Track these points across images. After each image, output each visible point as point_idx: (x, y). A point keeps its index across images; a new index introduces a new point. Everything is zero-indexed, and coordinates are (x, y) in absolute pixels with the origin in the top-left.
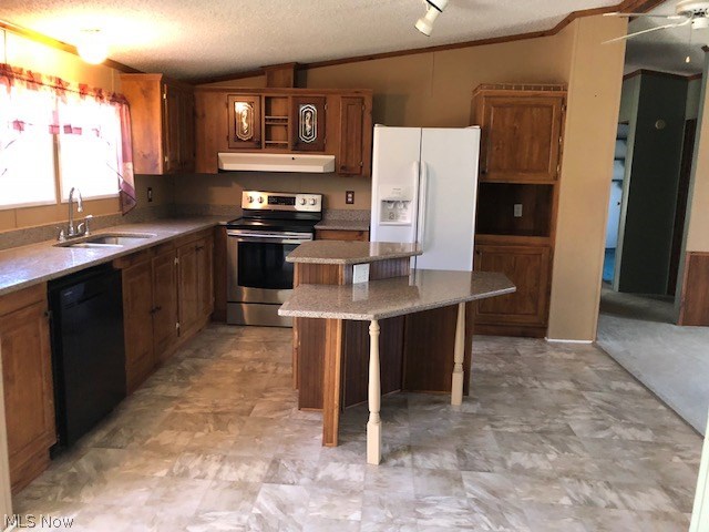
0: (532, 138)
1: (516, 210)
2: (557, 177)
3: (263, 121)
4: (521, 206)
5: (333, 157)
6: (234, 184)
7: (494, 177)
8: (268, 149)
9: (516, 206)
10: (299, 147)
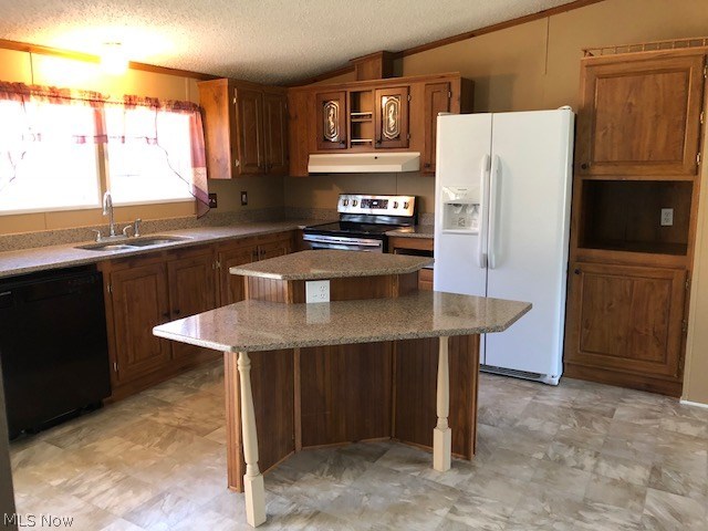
0: (657, 116)
1: (663, 217)
2: (696, 171)
3: (349, 118)
4: (671, 211)
5: (419, 154)
6: (334, 186)
7: (599, 173)
8: (355, 148)
9: (664, 211)
10: (380, 144)
